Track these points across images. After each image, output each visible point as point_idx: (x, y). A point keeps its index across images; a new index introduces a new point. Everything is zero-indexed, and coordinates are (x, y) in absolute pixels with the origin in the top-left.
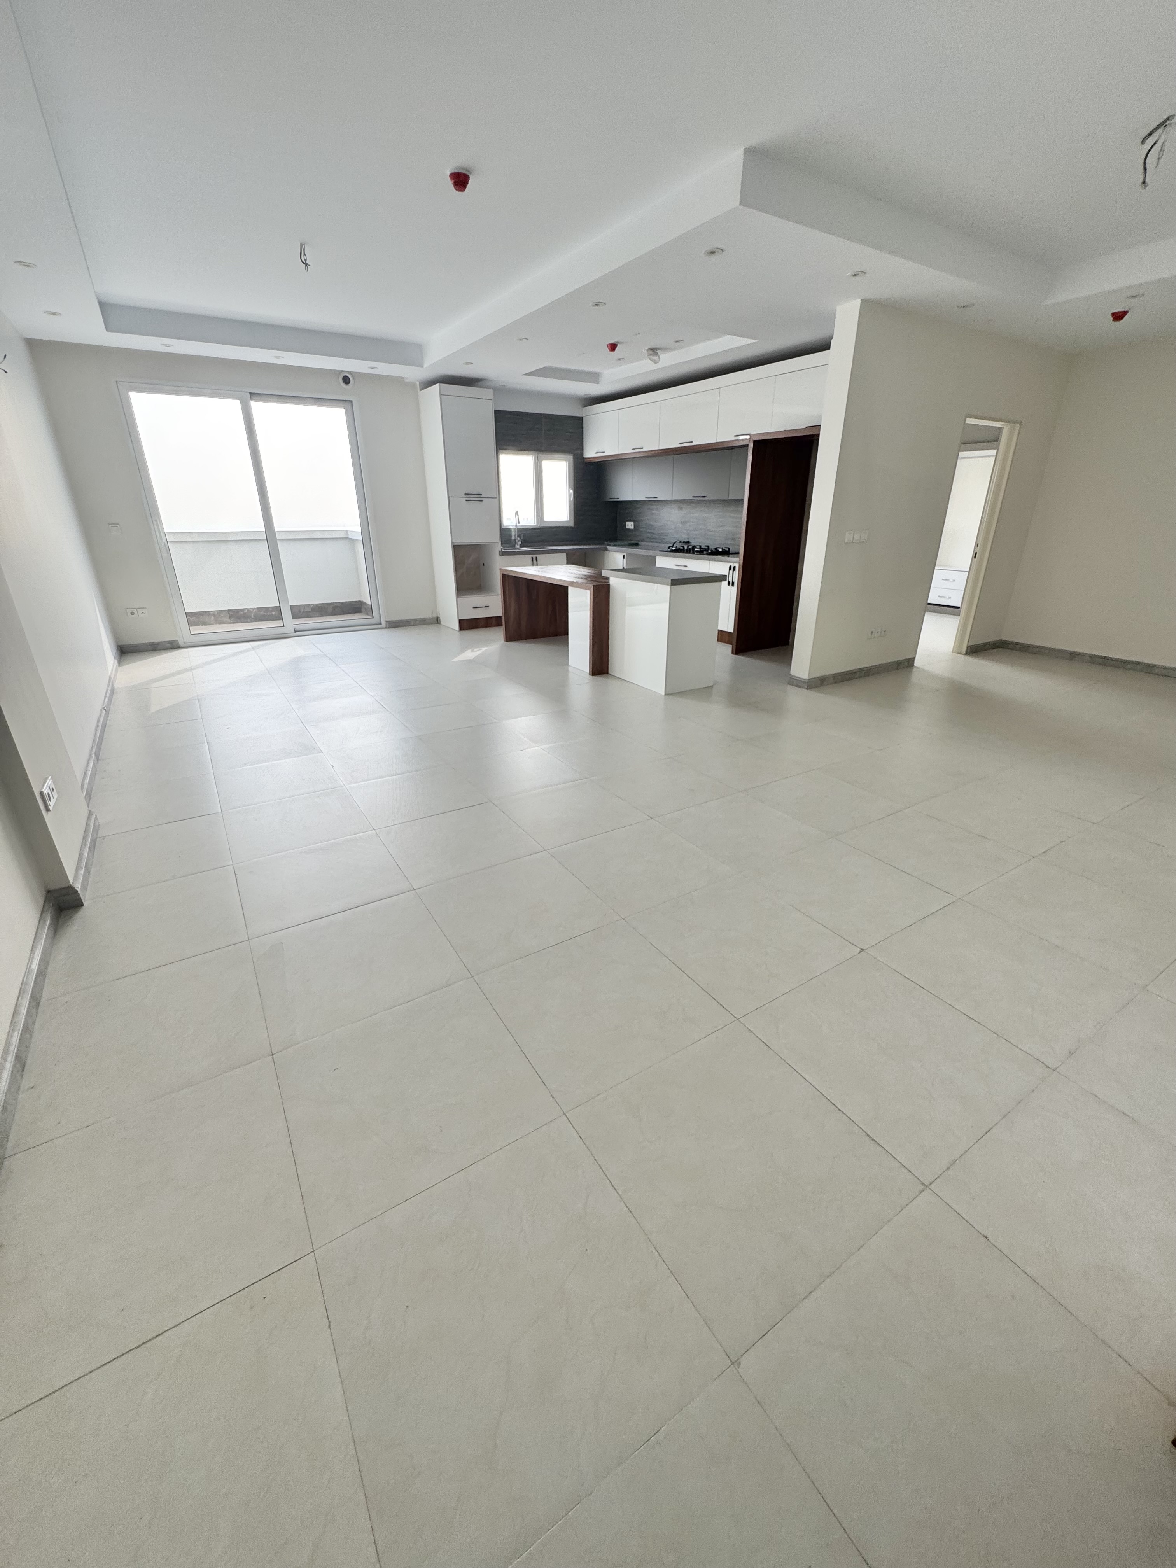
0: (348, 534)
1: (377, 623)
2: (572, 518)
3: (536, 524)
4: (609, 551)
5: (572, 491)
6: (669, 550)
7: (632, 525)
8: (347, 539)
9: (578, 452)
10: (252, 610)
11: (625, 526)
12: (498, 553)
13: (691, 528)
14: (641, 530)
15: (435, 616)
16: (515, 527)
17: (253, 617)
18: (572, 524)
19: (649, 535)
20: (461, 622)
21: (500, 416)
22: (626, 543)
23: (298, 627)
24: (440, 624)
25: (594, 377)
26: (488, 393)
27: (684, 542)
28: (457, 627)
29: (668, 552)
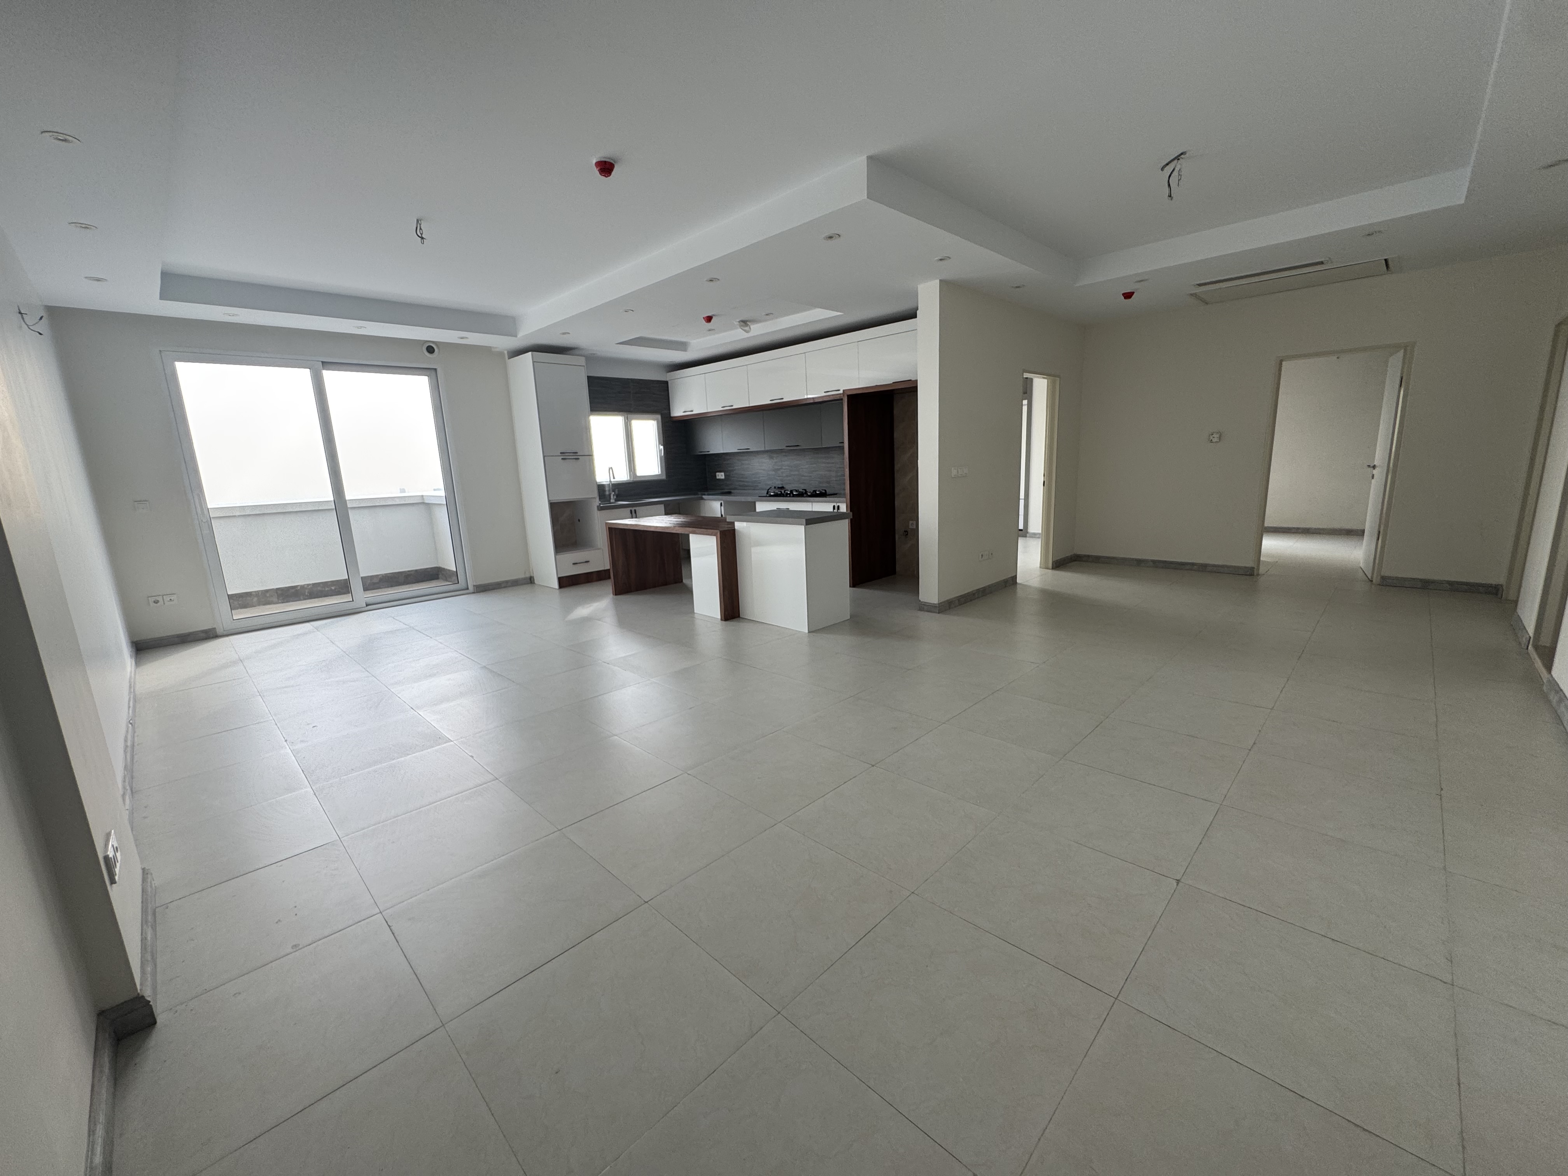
0: (423, 499)
1: (463, 588)
2: (664, 472)
3: (629, 478)
4: (705, 500)
5: (662, 447)
6: (768, 495)
7: (722, 475)
8: (424, 505)
9: (666, 412)
10: (306, 586)
11: (716, 476)
12: (596, 508)
13: (784, 475)
14: (733, 479)
15: (528, 575)
16: (608, 483)
17: (307, 594)
18: (664, 477)
19: (742, 483)
20: (560, 580)
21: (592, 381)
22: (720, 491)
23: (370, 600)
24: (534, 583)
25: (682, 346)
26: (582, 361)
27: (778, 488)
28: (556, 586)
29: (766, 496)
